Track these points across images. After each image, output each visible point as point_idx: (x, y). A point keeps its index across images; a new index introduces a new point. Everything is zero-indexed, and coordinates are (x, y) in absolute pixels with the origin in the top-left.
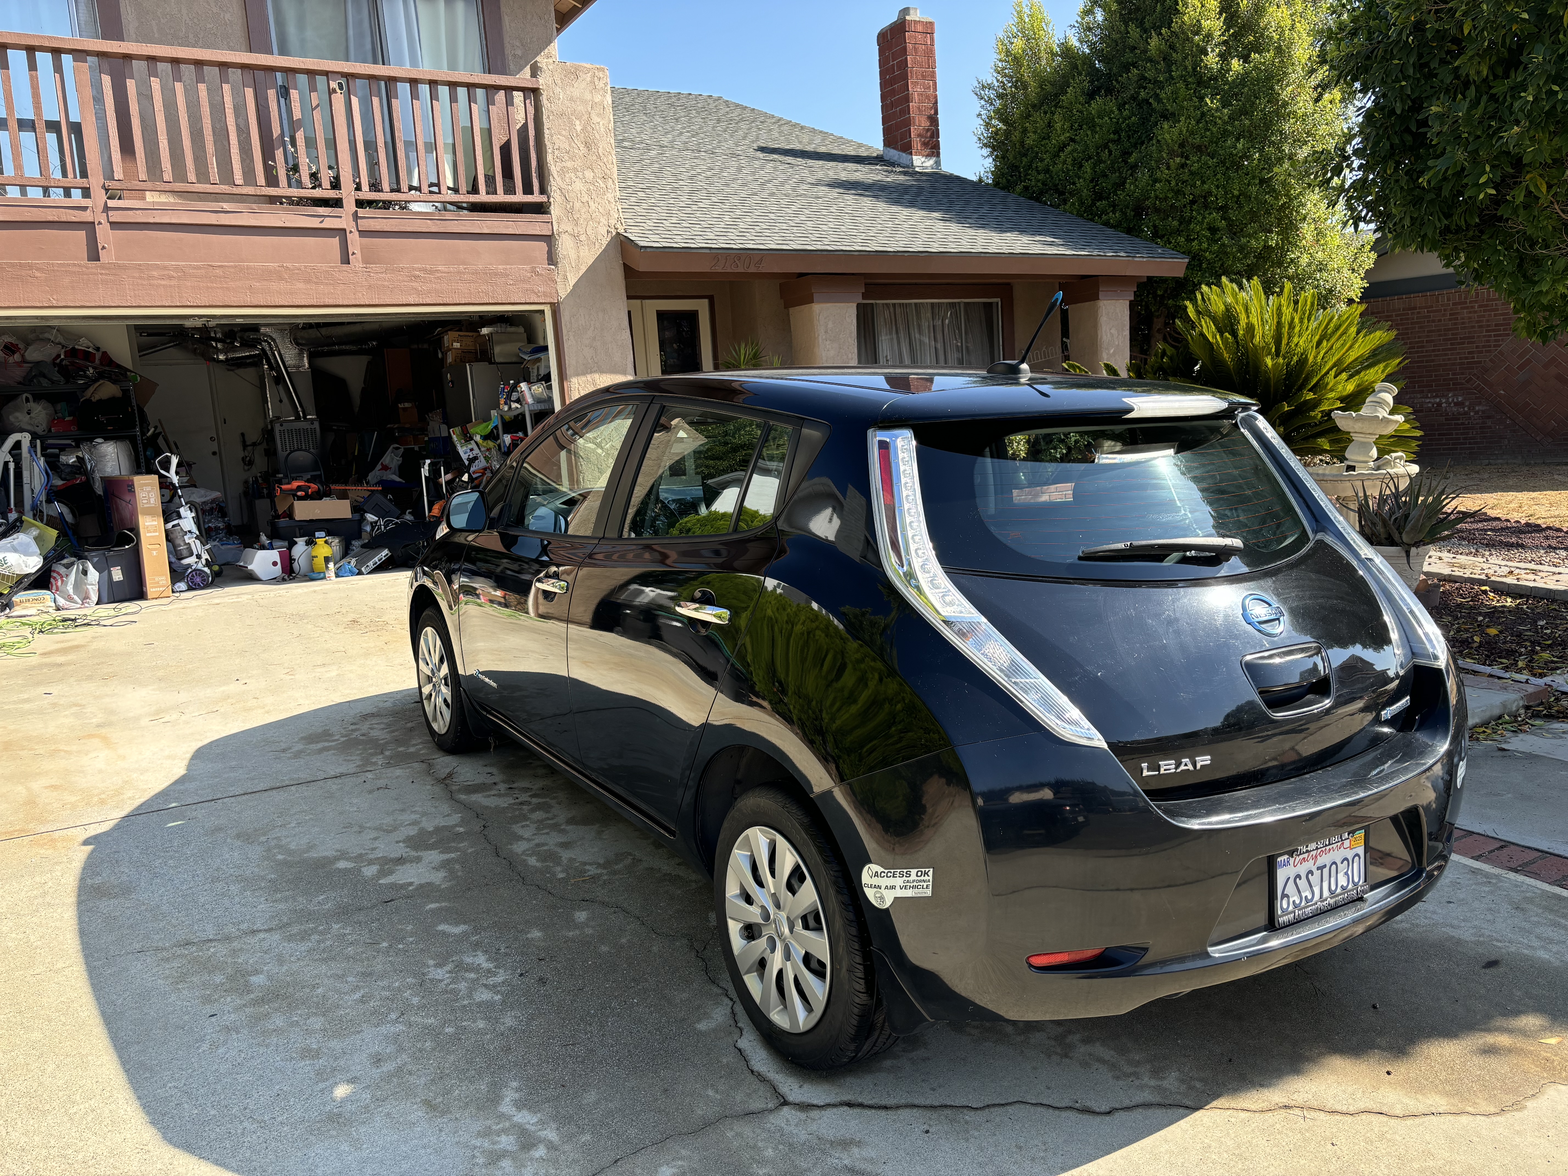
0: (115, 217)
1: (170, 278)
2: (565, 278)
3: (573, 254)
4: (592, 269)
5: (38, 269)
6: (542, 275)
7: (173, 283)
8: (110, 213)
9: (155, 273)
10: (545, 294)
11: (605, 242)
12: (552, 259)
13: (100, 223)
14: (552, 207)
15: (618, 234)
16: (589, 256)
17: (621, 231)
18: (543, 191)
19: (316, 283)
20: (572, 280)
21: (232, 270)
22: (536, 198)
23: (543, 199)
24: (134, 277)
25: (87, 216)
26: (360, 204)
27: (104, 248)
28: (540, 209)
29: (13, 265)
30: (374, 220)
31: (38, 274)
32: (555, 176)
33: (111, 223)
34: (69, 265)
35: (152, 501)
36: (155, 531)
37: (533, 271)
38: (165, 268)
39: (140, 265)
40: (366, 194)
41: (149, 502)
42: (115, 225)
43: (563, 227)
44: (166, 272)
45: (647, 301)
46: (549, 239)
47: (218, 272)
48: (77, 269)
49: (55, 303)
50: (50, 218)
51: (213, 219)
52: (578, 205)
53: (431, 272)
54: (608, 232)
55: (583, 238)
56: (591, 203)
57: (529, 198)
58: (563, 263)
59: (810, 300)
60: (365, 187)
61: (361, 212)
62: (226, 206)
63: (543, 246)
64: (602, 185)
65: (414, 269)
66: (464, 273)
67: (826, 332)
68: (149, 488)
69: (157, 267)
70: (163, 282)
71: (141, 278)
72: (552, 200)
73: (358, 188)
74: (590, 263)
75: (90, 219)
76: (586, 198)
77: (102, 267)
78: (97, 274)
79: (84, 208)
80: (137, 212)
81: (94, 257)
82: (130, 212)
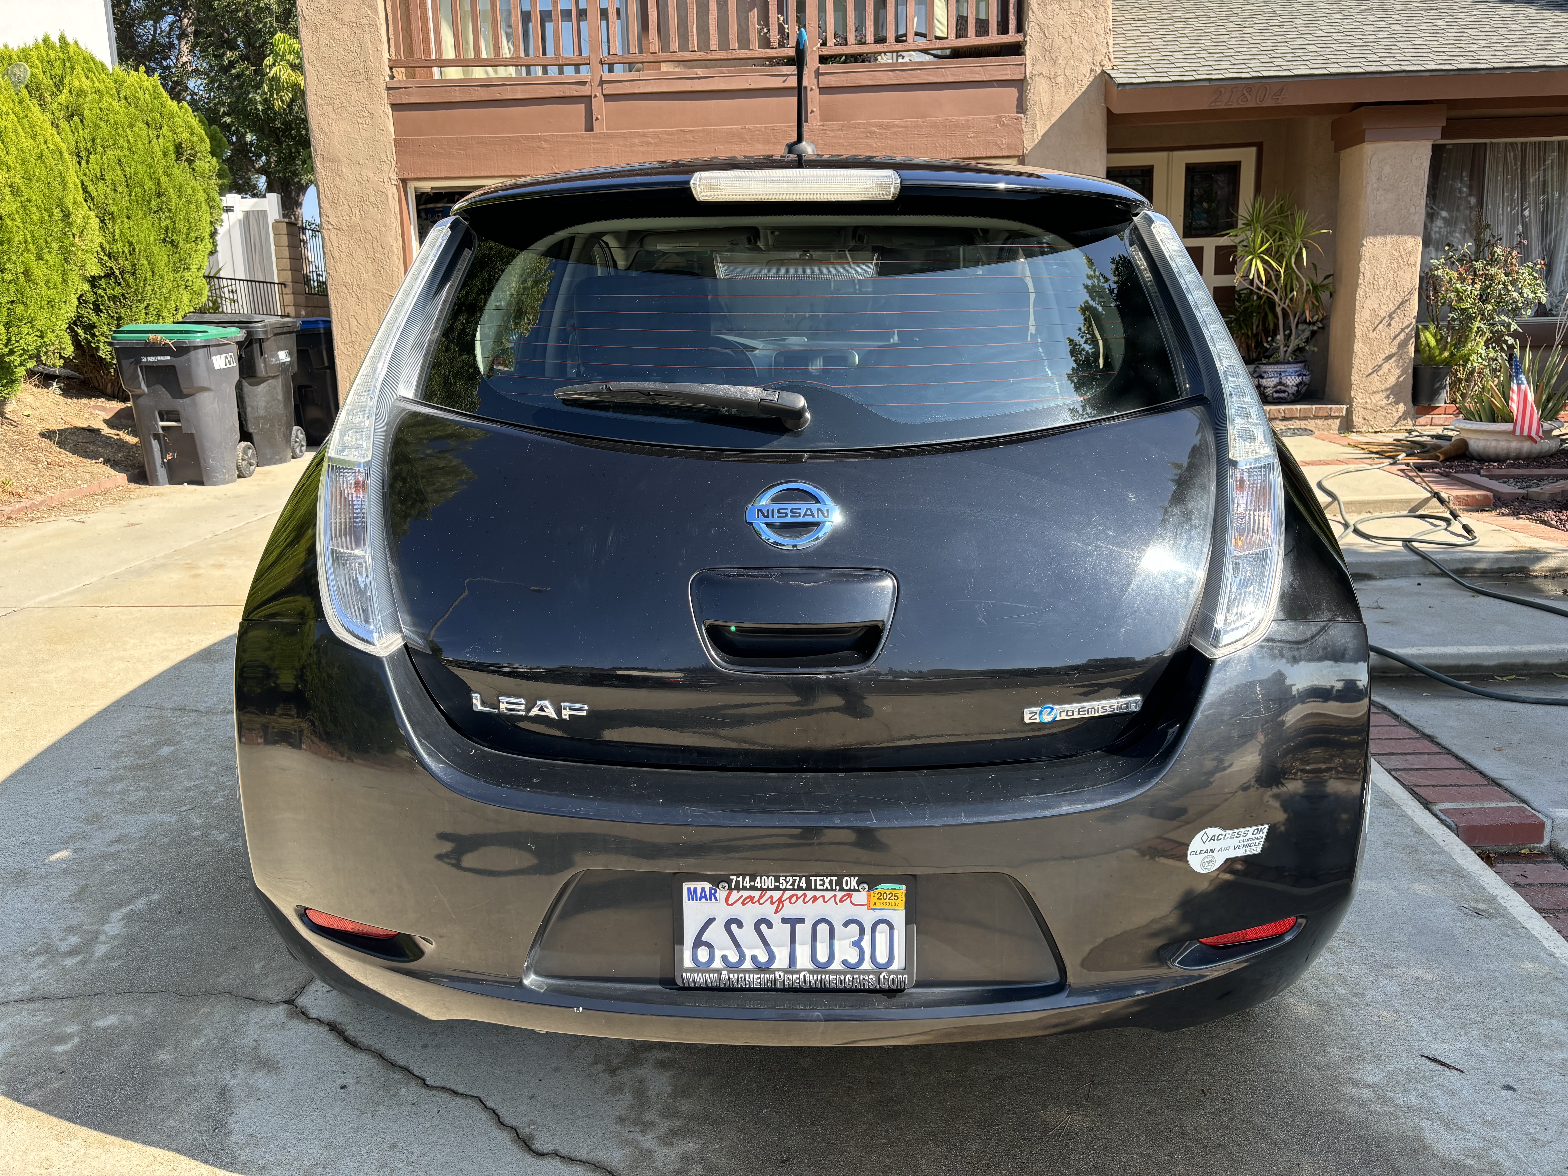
0: (609, 89)
1: (648, 144)
2: (1034, 127)
3: (1045, 98)
4: (1067, 116)
5: (545, 141)
6: (1008, 125)
7: (651, 149)
8: (605, 86)
9: (636, 141)
10: (1009, 147)
11: (1086, 83)
12: (1021, 107)
13: (596, 96)
14: (1028, 46)
15: (1103, 72)
16: (1065, 100)
17: (1108, 69)
18: (1020, 29)
19: (774, 144)
20: (1042, 128)
21: (701, 134)
22: (1012, 37)
23: (1019, 38)
24: (619, 145)
25: (585, 91)
26: (823, 59)
27: (597, 119)
28: (1016, 49)
29: (527, 138)
30: (838, 75)
31: (544, 145)
32: (1035, 10)
33: (604, 95)
34: (569, 136)
37: (999, 120)
38: (644, 135)
39: (624, 133)
40: (831, 49)
42: (608, 97)
43: (1039, 68)
44: (645, 139)
45: (1175, 153)
46: (1020, 84)
47: (689, 137)
48: (575, 140)
50: (557, 94)
51: (688, 86)
52: (1059, 41)
53: (888, 127)
54: (1092, 70)
55: (1060, 79)
56: (1075, 38)
57: (1004, 39)
58: (1034, 110)
59: (1359, 139)
60: (831, 41)
61: (824, 68)
62: (700, 72)
63: (1013, 92)
64: (1091, 15)
65: (870, 124)
66: (922, 127)
67: (1379, 179)
69: (638, 134)
70: (641, 149)
71: (625, 145)
72: (1028, 38)
73: (824, 44)
74: (1065, 108)
75: (588, 93)
76: (1069, 32)
77: (595, 137)
78: (590, 143)
79: (584, 83)
80: (626, 84)
81: (589, 127)
82: (620, 84)
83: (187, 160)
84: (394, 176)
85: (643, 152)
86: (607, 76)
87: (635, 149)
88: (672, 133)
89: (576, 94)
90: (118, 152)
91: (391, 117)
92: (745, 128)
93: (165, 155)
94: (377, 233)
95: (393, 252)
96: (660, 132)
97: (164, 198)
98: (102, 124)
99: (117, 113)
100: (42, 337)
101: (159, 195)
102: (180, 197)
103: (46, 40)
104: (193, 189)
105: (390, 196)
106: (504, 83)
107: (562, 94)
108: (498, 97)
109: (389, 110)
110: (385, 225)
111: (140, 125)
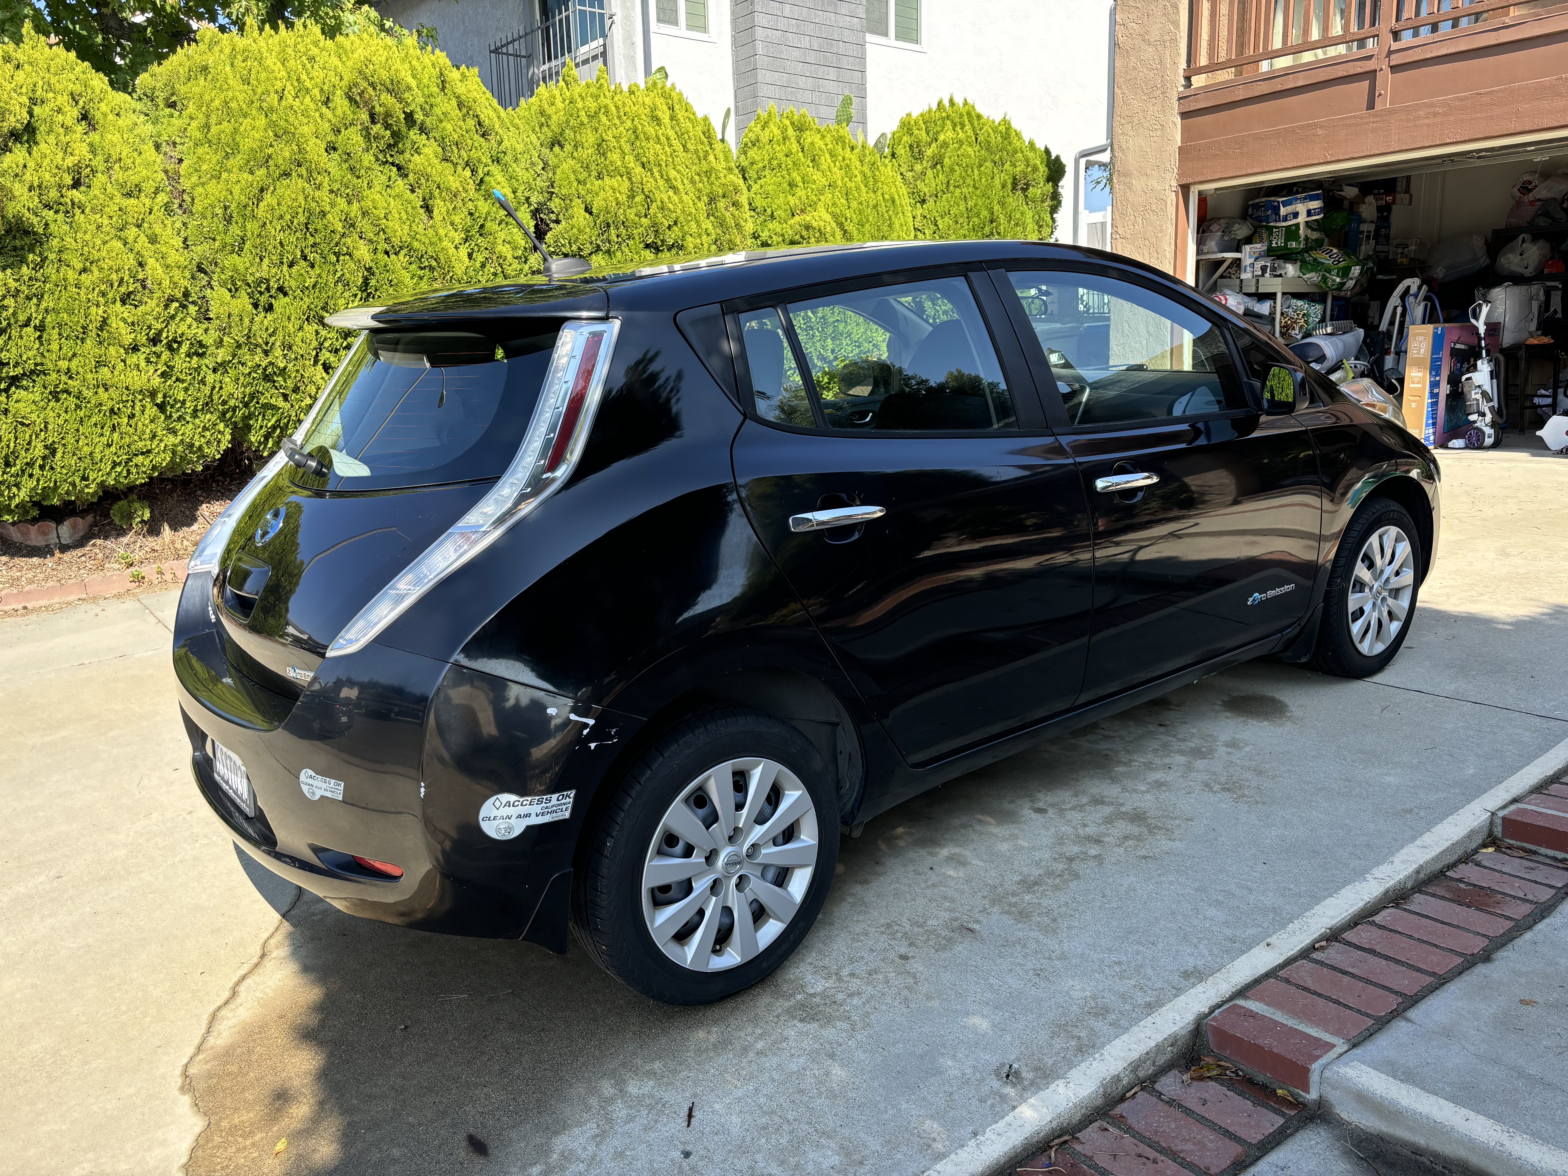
0: (1396, 59)
1: (1435, 114)
7: (1439, 119)
8: (1392, 57)
9: (1421, 113)
13: (1381, 70)
24: (1401, 120)
25: (1369, 65)
27: (1380, 94)
29: (1302, 127)
31: (1319, 132)
33: (1391, 67)
34: (1346, 118)
35: (1422, 351)
36: (1419, 383)
38: (1432, 105)
39: (1408, 106)
41: (1418, 353)
42: (1394, 69)
44: (1433, 110)
47: (1486, 99)
48: (1355, 120)
49: (1329, 158)
50: (1340, 75)
68: (1421, 338)
69: (1426, 105)
70: (1427, 121)
71: (1408, 120)
75: (1373, 68)
77: (1375, 116)
78: (1368, 123)
79: (1370, 57)
80: (1416, 50)
81: (1371, 105)
82: (1410, 52)
83: (1022, 189)
84: (1174, 183)
85: (1428, 125)
86: (1395, 46)
87: (1419, 122)
88: (1465, 98)
89: (1360, 70)
90: (965, 190)
91: (1179, 126)
92: (1561, 78)
93: (1004, 186)
94: (1154, 240)
95: (1165, 256)
96: (1450, 100)
97: (994, 224)
98: (957, 168)
99: (969, 157)
100: (859, 347)
101: (992, 222)
102: (1009, 222)
103: (940, 104)
104: (1022, 213)
105: (1169, 202)
106: (1286, 73)
107: (1346, 74)
108: (1280, 88)
109: (1178, 120)
110: (1161, 231)
111: (988, 164)
